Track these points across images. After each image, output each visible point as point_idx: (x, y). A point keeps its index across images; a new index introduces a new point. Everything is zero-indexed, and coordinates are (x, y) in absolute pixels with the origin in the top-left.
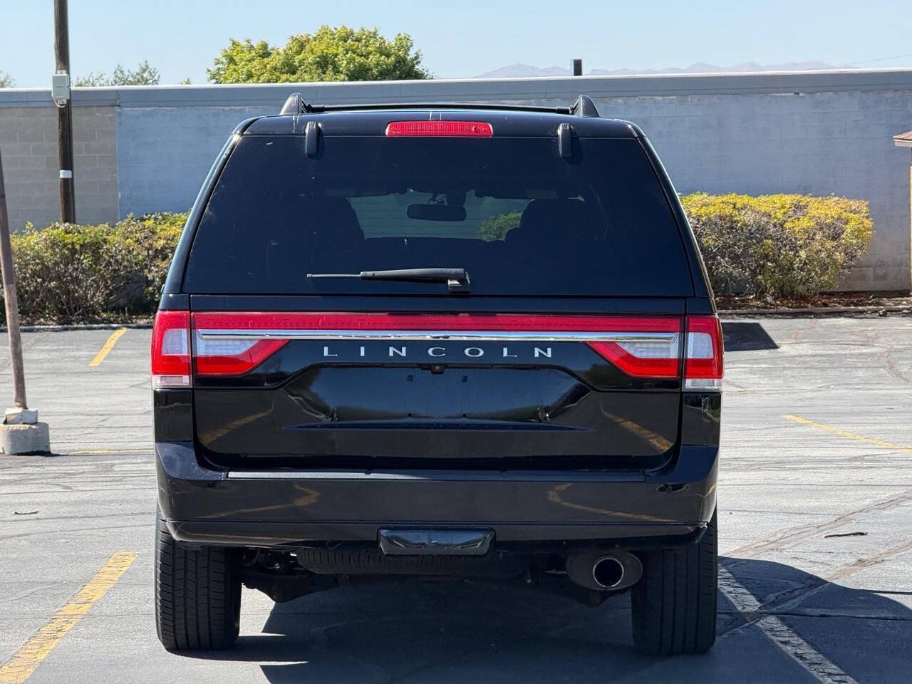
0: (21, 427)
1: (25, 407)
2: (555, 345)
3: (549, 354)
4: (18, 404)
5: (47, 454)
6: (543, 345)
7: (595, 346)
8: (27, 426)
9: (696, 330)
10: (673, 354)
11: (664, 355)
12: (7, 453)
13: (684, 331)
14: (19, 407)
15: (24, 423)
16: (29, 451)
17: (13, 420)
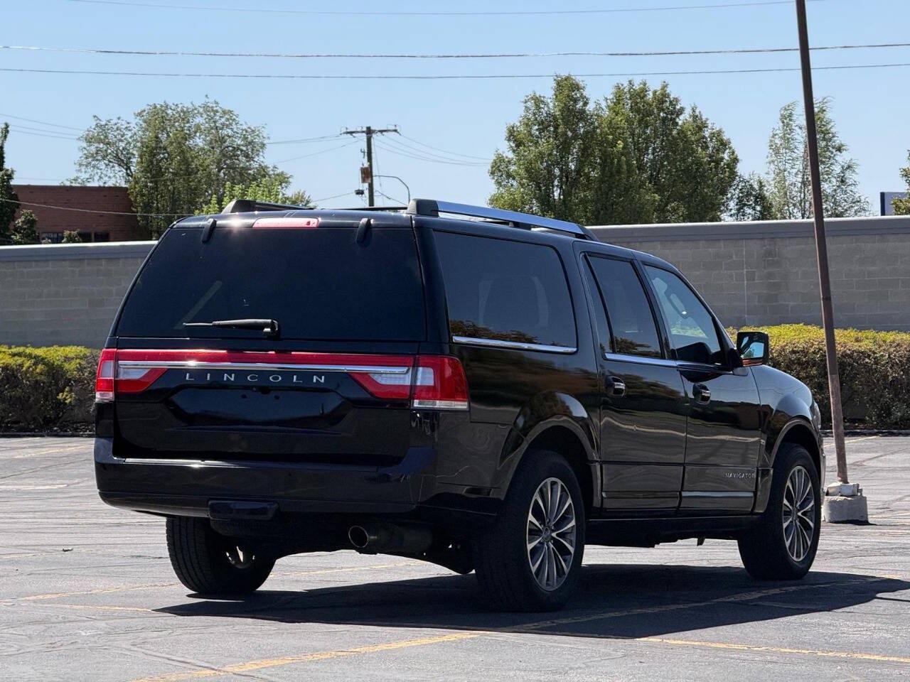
0: (839, 498)
1: (845, 481)
2: (328, 374)
3: (323, 381)
4: (840, 478)
5: (866, 523)
6: (319, 374)
7: (356, 376)
8: (844, 498)
9: (425, 366)
10: (407, 382)
11: (401, 383)
12: (827, 520)
13: (415, 365)
14: (840, 481)
15: (841, 496)
16: (845, 519)
17: (833, 493)
